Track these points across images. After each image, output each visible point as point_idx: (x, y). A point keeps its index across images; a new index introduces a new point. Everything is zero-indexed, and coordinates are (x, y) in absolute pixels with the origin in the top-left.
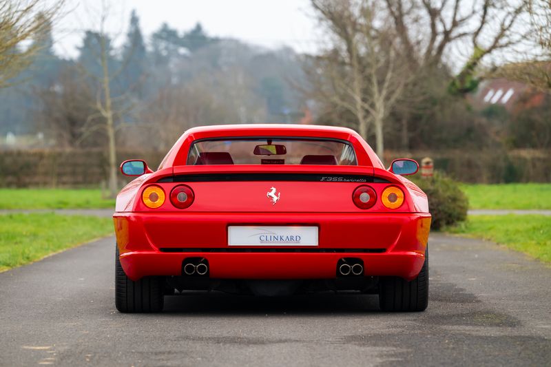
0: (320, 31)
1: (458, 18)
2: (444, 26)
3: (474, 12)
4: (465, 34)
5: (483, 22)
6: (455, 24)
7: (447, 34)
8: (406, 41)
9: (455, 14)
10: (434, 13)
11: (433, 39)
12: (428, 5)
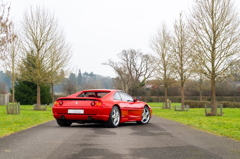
0: (116, 74)
3: (144, 71)
4: (143, 75)
5: (146, 73)
6: (141, 73)
7: (139, 75)
8: (132, 76)
10: (137, 71)
11: (137, 76)
12: (136, 69)
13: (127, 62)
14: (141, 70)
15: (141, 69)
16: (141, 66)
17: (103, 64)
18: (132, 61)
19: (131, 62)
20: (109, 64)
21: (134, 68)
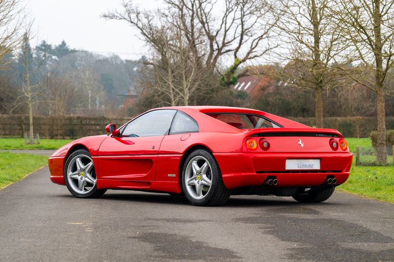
1: (226, 42)
2: (218, 46)
3: (235, 38)
4: (230, 51)
5: (240, 44)
6: (224, 45)
7: (219, 50)
9: (224, 39)
10: (212, 38)
11: (211, 54)
12: (208, 34)
13: (181, 10)
14: (225, 35)
15: (226, 31)
16: (224, 22)
17: (105, 16)
18: (198, 5)
19: (193, 10)
20: (126, 16)
21: (203, 30)
